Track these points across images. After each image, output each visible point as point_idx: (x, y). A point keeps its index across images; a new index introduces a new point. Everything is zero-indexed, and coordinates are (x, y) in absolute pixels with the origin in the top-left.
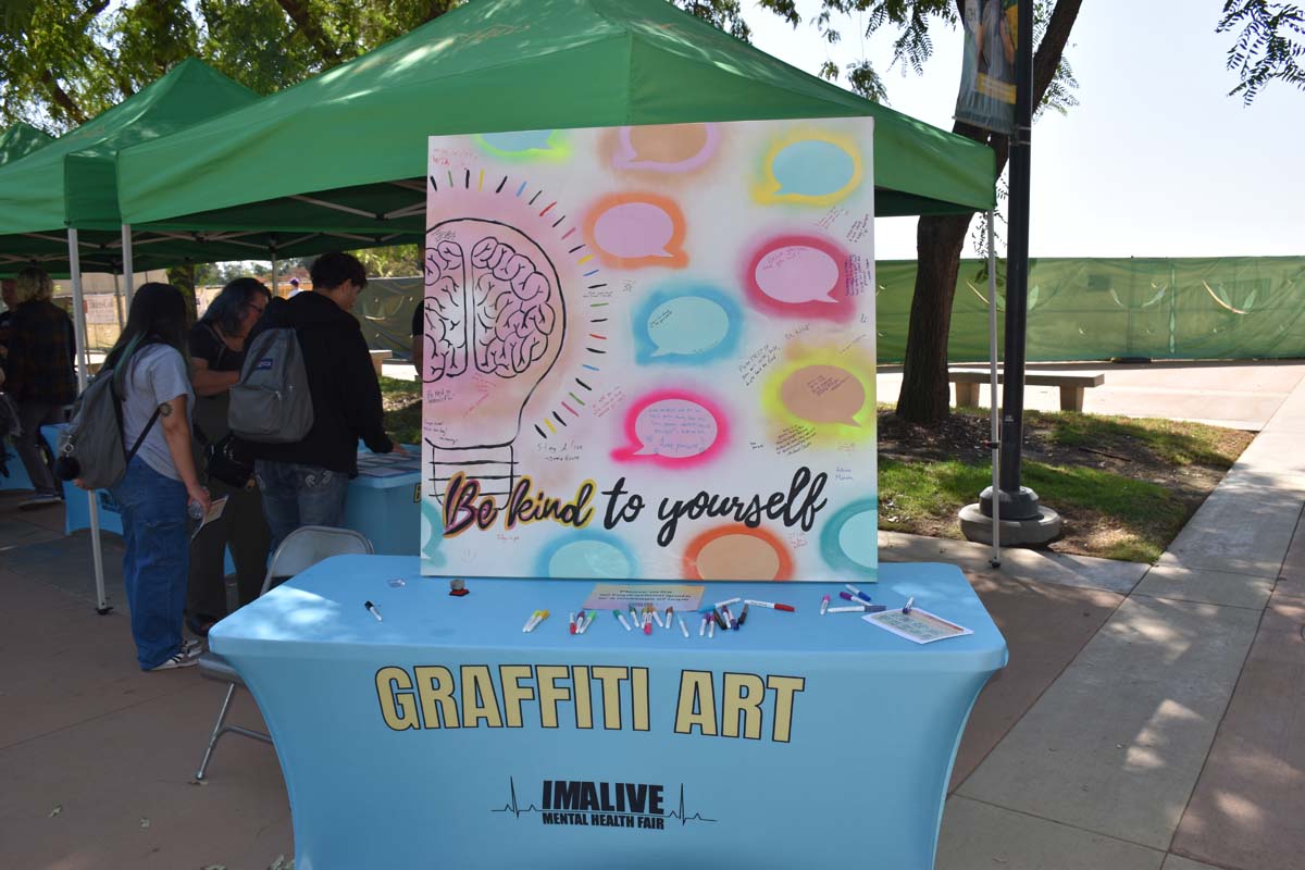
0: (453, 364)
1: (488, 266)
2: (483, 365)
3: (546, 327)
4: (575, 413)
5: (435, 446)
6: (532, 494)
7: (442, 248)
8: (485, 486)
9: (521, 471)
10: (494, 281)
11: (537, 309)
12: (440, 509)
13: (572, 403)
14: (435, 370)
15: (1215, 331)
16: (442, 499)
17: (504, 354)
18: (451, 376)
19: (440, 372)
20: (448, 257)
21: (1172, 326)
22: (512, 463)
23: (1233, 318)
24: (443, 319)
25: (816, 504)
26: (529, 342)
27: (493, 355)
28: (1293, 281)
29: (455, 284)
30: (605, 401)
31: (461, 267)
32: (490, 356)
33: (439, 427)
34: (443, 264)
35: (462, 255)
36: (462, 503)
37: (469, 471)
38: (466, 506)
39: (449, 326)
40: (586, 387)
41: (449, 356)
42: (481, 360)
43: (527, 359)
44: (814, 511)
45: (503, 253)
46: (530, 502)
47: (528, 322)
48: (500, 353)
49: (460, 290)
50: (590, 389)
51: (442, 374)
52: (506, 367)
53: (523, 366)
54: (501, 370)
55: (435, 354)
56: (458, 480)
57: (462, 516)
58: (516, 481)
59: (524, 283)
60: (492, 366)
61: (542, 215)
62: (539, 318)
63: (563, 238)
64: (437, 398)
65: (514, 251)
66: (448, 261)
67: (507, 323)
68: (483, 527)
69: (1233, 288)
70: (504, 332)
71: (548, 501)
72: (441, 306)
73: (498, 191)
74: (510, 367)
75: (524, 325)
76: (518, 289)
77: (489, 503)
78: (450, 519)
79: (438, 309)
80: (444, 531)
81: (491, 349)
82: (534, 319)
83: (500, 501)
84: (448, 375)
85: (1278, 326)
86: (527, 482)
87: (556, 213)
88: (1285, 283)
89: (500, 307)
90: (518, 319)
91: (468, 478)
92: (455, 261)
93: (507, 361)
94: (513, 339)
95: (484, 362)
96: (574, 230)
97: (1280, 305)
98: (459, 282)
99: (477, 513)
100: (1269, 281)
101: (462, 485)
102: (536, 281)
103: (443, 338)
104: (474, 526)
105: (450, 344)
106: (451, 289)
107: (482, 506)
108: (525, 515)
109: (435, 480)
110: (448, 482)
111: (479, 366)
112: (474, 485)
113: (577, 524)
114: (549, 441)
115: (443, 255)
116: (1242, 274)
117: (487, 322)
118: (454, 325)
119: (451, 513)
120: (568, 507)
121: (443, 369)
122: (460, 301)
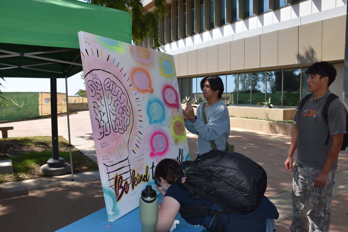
0: (106, 130)
1: (109, 90)
2: (115, 129)
3: (128, 114)
4: (140, 143)
5: (107, 166)
6: (136, 175)
7: (95, 82)
8: (124, 177)
9: (132, 168)
10: (113, 96)
11: (125, 107)
12: (113, 191)
13: (139, 140)
14: (101, 133)
15: (15, 112)
16: (113, 187)
17: (120, 124)
18: (106, 135)
19: (102, 134)
20: (96, 84)
21: (4, 111)
22: (129, 165)
23: (19, 109)
24: (100, 111)
25: (183, 158)
26: (125, 119)
27: (117, 125)
28: (33, 98)
29: (101, 97)
30: (146, 137)
31: (102, 89)
32: (116, 126)
33: (107, 158)
34: (96, 88)
35: (101, 85)
36: (119, 187)
37: (119, 173)
38: (121, 187)
39: (102, 114)
40: (141, 133)
41: (104, 127)
42: (114, 128)
43: (126, 126)
44: (183, 159)
45: (113, 85)
46: (136, 178)
47: (124, 112)
48: (118, 124)
49: (103, 99)
50: (142, 134)
51: (104, 134)
52: (121, 129)
53: (126, 128)
54: (120, 130)
55: (100, 127)
56: (117, 177)
57: (120, 191)
58: (132, 171)
59: (120, 97)
60: (117, 129)
61: (121, 71)
62: (126, 110)
63: (127, 81)
64: (104, 145)
65: (116, 85)
66: (97, 87)
67: (119, 112)
68: (126, 193)
69: (19, 101)
70: (118, 116)
71: (140, 176)
72: (98, 106)
73: (108, 60)
74: (122, 129)
75: (123, 113)
76: (119, 99)
77: (126, 183)
78: (117, 194)
79: (97, 107)
80: (117, 200)
81: (116, 123)
82: (125, 110)
83: (129, 181)
84: (105, 135)
85: (30, 110)
86: (134, 171)
87: (124, 71)
88: (31, 99)
89: (116, 106)
90: (121, 111)
91: (119, 175)
92: (100, 87)
93: (121, 127)
94: (121, 118)
95: (115, 128)
96: (129, 78)
97: (30, 104)
98: (103, 96)
99: (124, 188)
100: (27, 98)
101: (118, 179)
102: (123, 96)
103: (101, 120)
104: (124, 193)
105: (104, 122)
106: (100, 99)
107: (125, 185)
108: (136, 183)
109: (110, 180)
110: (114, 179)
111: (114, 130)
112: (121, 177)
113: (147, 181)
114: (137, 155)
115: (95, 84)
116: (21, 97)
117: (114, 112)
118: (104, 114)
119: (117, 191)
120: (145, 176)
121: (104, 133)
122: (104, 104)
